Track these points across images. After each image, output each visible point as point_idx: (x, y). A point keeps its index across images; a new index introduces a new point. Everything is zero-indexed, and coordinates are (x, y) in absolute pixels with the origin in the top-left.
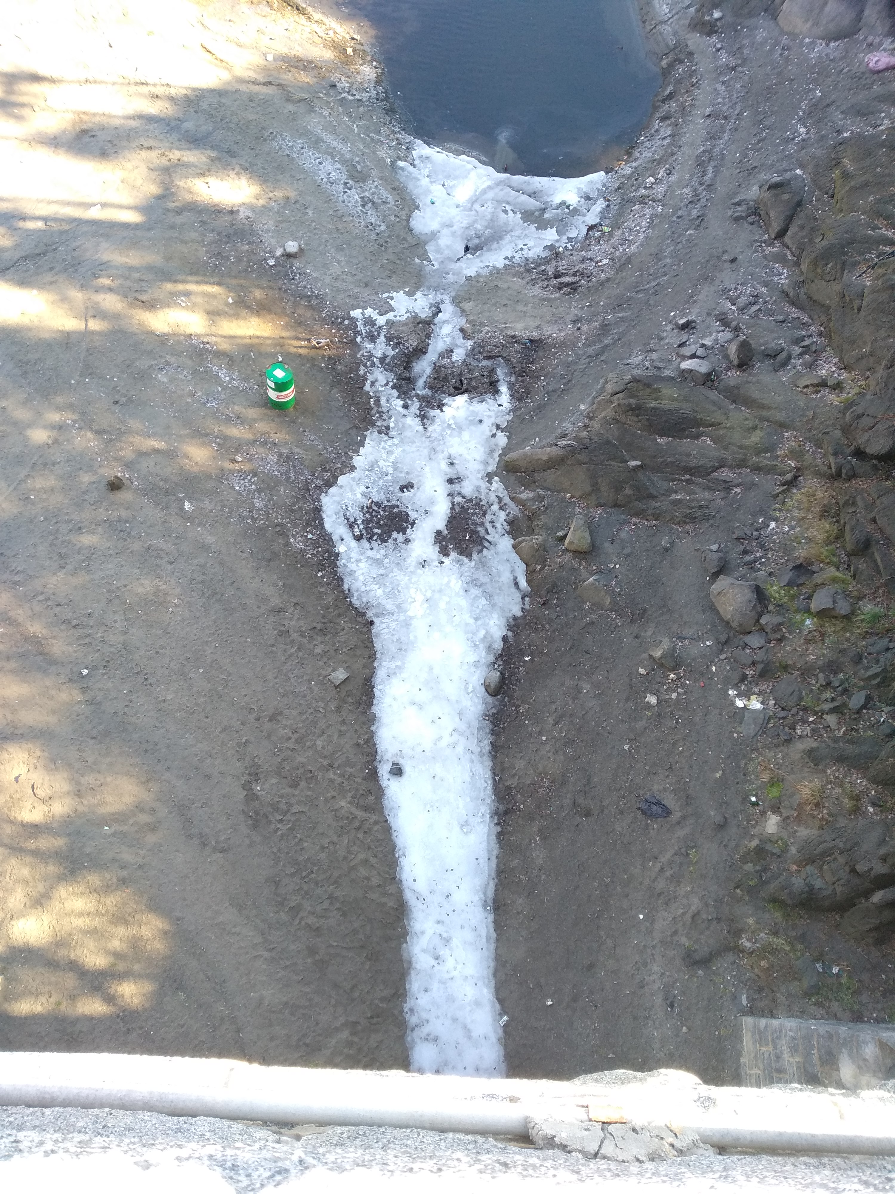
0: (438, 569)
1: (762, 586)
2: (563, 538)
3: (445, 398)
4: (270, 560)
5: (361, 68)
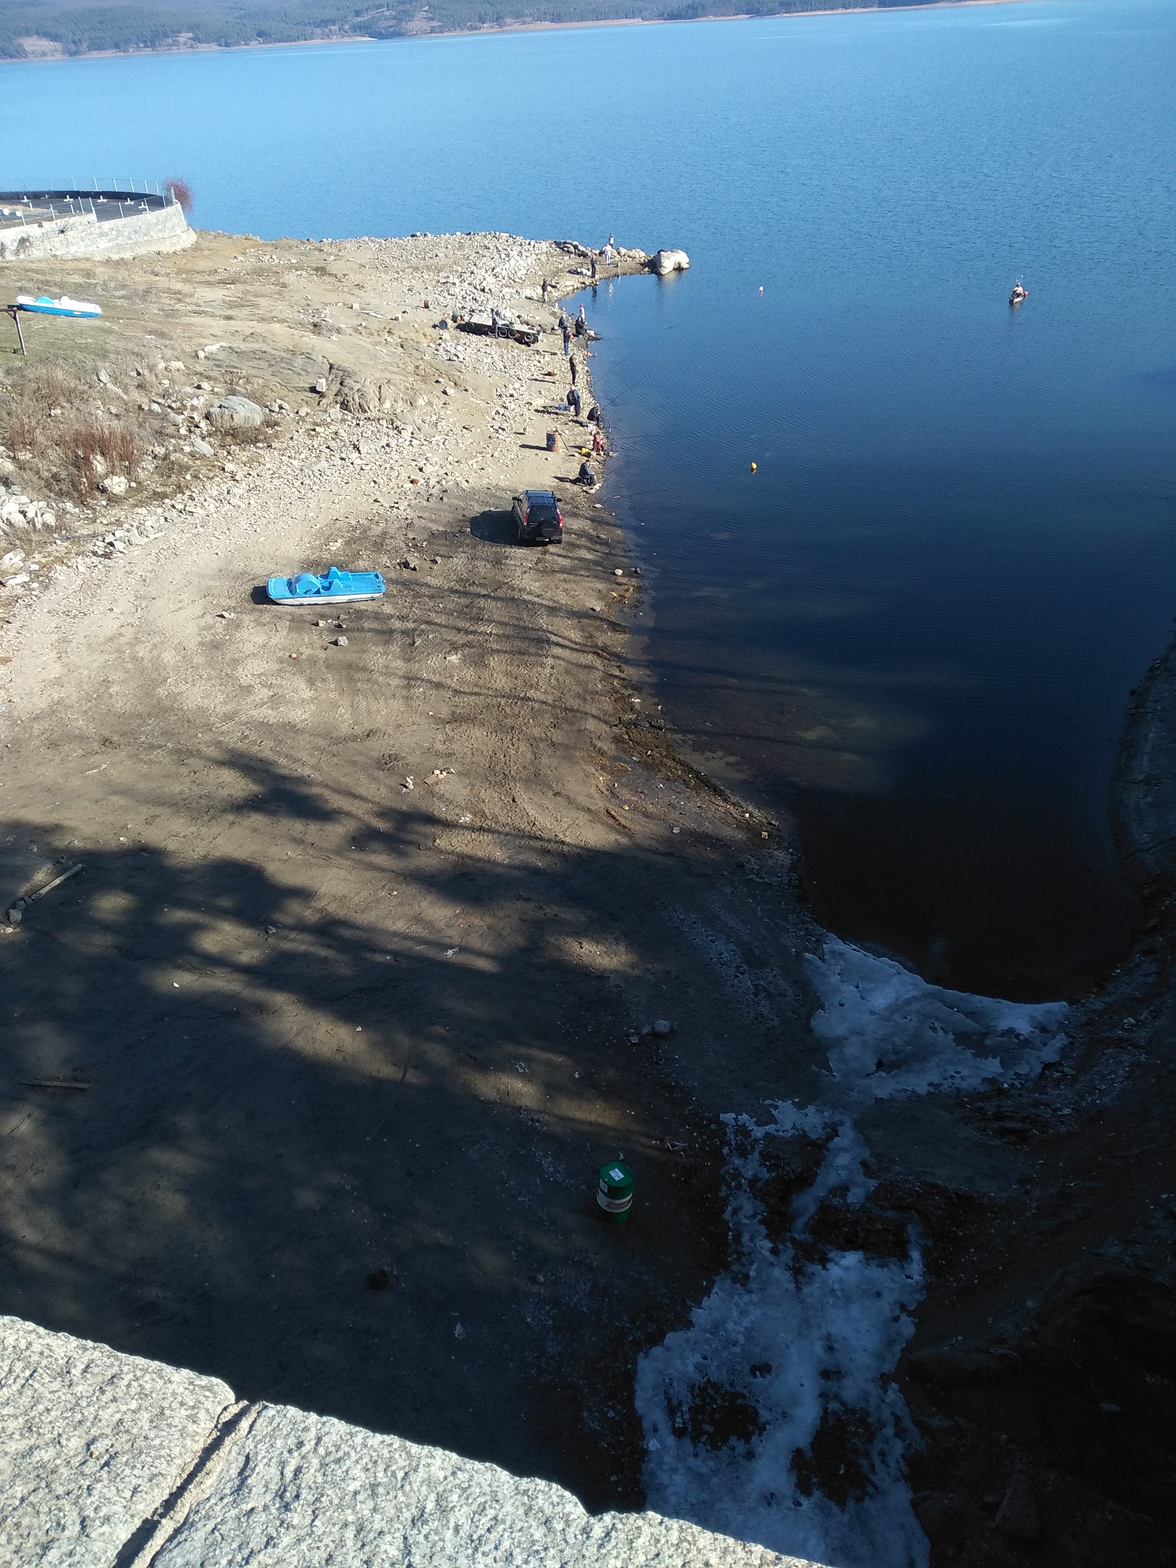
2: (993, 1508)
4: (547, 1438)
5: (775, 852)
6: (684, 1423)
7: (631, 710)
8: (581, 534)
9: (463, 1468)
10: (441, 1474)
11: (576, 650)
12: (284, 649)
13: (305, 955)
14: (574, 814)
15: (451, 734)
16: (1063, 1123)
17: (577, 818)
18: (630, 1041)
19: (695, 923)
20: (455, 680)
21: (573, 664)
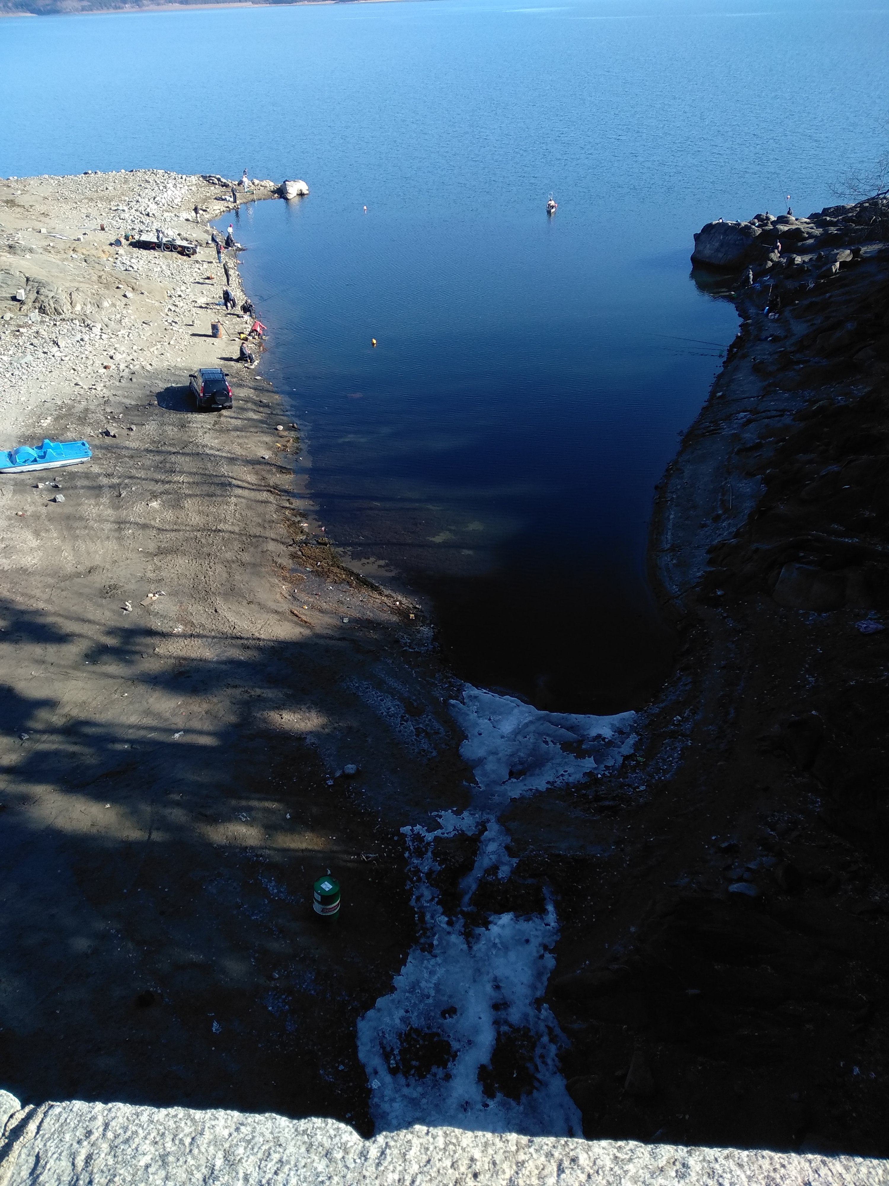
2: (622, 1079)
3: (490, 916)
5: (421, 628)
6: (397, 1063)
7: (302, 532)
8: (247, 400)
9: (245, 1122)
10: (226, 1133)
11: (253, 489)
12: (11, 508)
13: (56, 753)
14: (265, 616)
15: (159, 564)
16: (641, 797)
17: (268, 619)
18: (327, 784)
19: (367, 688)
20: (157, 521)
21: (252, 500)
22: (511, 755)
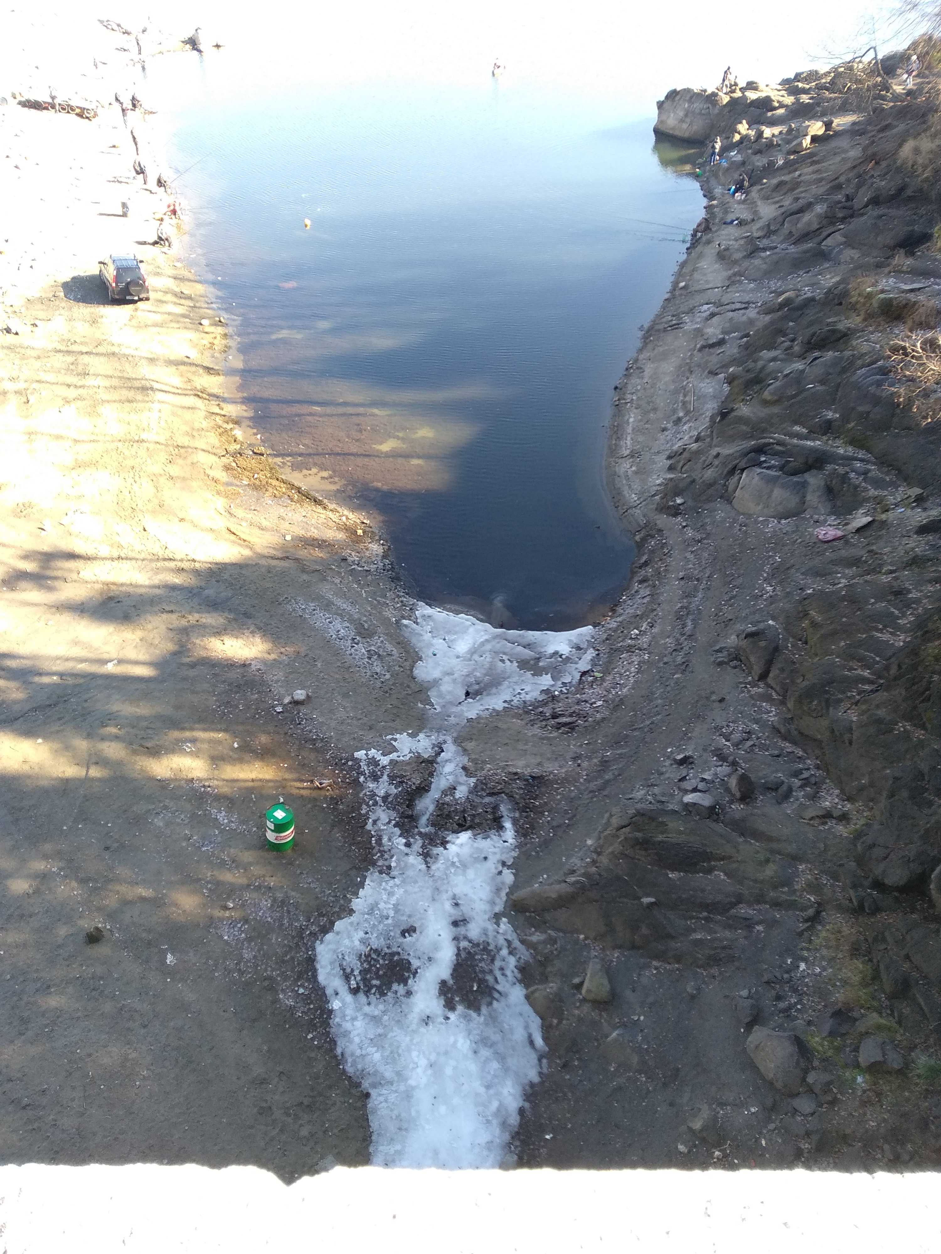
0: (443, 1027)
1: (802, 1037)
2: (579, 986)
3: (448, 835)
4: (254, 1021)
5: (370, 545)
6: (357, 984)
7: (235, 441)
8: (166, 291)
11: (178, 394)
14: (200, 535)
15: (78, 479)
16: (598, 712)
17: (203, 538)
18: (276, 711)
19: (314, 610)
20: (73, 431)
21: (177, 406)
22: (467, 676)
